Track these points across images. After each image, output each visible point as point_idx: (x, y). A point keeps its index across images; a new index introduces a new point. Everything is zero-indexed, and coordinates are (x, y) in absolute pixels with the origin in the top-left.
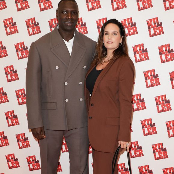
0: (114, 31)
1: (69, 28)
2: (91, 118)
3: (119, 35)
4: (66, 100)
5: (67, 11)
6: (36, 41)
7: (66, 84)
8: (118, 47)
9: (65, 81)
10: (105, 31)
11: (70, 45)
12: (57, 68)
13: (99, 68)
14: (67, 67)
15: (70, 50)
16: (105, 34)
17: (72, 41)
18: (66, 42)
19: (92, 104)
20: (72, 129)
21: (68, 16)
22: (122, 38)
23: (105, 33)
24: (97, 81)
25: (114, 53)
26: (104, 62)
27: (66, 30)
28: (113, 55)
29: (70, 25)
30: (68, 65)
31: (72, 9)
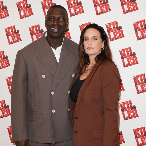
0: (93, 36)
1: (56, 35)
2: (77, 132)
3: (99, 40)
4: (52, 111)
5: (54, 18)
6: (22, 49)
7: (53, 93)
8: (100, 52)
9: (52, 90)
10: (85, 36)
11: (57, 52)
12: (44, 76)
13: (82, 78)
14: (54, 75)
15: (58, 57)
16: (85, 40)
17: (60, 48)
18: (53, 50)
19: (77, 117)
20: (59, 141)
21: (54, 22)
22: (104, 42)
23: (85, 38)
24: (80, 92)
25: (96, 59)
26: (87, 70)
27: (53, 37)
28: (95, 62)
29: (56, 31)
30: (55, 74)
31: (58, 16)
